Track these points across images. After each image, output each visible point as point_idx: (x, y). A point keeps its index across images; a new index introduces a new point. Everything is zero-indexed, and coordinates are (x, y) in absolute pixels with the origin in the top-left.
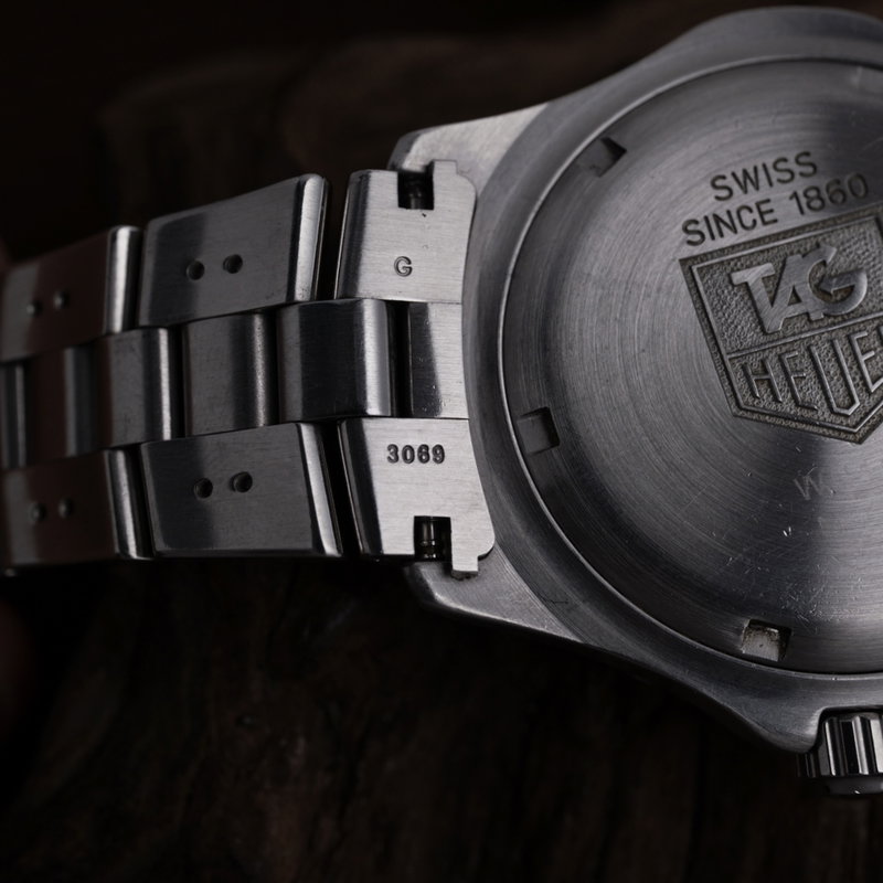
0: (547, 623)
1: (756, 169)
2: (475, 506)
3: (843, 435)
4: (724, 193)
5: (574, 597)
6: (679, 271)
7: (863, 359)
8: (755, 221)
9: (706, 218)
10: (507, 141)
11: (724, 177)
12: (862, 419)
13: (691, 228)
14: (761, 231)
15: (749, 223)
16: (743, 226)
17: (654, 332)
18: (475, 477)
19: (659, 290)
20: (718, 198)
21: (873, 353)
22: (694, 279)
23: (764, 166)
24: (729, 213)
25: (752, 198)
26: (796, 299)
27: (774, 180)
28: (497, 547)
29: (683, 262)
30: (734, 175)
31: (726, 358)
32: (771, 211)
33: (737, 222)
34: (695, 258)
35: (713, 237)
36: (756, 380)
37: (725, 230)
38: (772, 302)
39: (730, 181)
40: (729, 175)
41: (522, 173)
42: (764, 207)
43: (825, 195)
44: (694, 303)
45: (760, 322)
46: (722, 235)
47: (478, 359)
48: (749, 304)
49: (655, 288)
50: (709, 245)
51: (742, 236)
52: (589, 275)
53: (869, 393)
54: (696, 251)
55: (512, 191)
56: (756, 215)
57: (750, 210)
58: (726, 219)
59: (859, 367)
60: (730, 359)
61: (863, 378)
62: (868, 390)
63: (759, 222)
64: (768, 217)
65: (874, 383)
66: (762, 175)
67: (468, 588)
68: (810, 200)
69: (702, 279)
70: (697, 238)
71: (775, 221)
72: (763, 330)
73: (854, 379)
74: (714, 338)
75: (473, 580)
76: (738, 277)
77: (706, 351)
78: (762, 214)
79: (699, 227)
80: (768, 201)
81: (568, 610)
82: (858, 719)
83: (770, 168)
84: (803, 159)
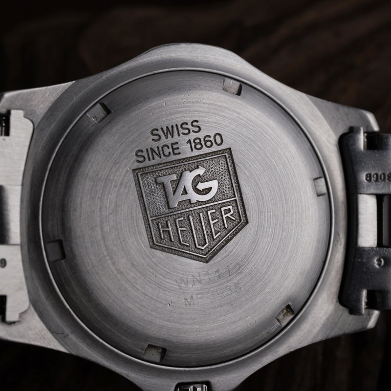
0: (53, 344)
1: (172, 126)
2: (21, 289)
3: (200, 258)
4: (157, 138)
5: (67, 331)
6: (132, 175)
7: (212, 223)
8: (170, 153)
9: (147, 150)
10: (53, 99)
11: (157, 130)
12: (209, 251)
13: (139, 154)
14: (173, 158)
15: (167, 153)
16: (164, 155)
17: (117, 205)
18: (22, 274)
19: (121, 184)
20: (153, 140)
21: (217, 220)
22: (138, 180)
23: (177, 125)
24: (158, 147)
25: (170, 141)
26: (185, 192)
27: (180, 133)
28: (31, 306)
29: (134, 170)
30: (162, 129)
31: (150, 219)
32: (178, 148)
33: (161, 152)
34: (140, 169)
35: (149, 160)
36: (163, 231)
37: (156, 156)
38: (174, 192)
39: (160, 133)
40: (160, 129)
41: (60, 116)
42: (175, 146)
43: (203, 142)
44: (137, 191)
45: (168, 202)
46: (154, 159)
47: (29, 212)
48: (163, 193)
49: (119, 184)
50: (147, 163)
51: (164, 159)
52: (87, 174)
53: (214, 239)
54: (141, 165)
55: (52, 126)
56: (171, 150)
57: (168, 148)
58: (156, 150)
59: (210, 227)
60: (152, 220)
61: (211, 232)
62: (213, 237)
63: (172, 153)
64: (176, 151)
65: (216, 234)
66: (175, 128)
67: (13, 329)
68: (196, 144)
69: (142, 179)
70: (142, 159)
71: (179, 153)
72: (169, 207)
73: (207, 232)
74: (145, 209)
76: (160, 180)
77: (141, 215)
78: (173, 149)
79: (143, 154)
80: (177, 143)
81: (65, 337)
82: (192, 387)
83: (179, 127)
84: (195, 124)
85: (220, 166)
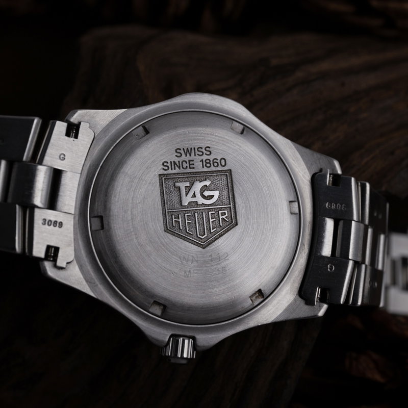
0: (86, 289)
1: (191, 149)
2: (69, 245)
3: (199, 245)
4: (179, 155)
5: (97, 282)
6: (158, 178)
7: (211, 220)
8: (187, 166)
9: (171, 162)
10: (110, 119)
11: (180, 149)
12: (206, 241)
13: (165, 164)
14: (188, 170)
15: (185, 166)
16: (183, 167)
17: (144, 197)
18: (72, 235)
19: (150, 183)
20: (176, 156)
21: (215, 219)
22: (162, 182)
23: (194, 148)
24: (179, 162)
25: (188, 158)
26: (194, 196)
27: (196, 154)
28: (75, 260)
29: (160, 175)
30: (183, 149)
31: (167, 211)
32: (193, 164)
33: (181, 165)
34: (164, 175)
35: (172, 169)
36: (175, 221)
37: (176, 167)
38: (186, 195)
39: (182, 152)
40: (182, 149)
41: (113, 131)
42: (191, 163)
43: (211, 163)
44: (160, 190)
45: (181, 201)
46: (175, 169)
47: (83, 194)
48: (179, 194)
49: (148, 182)
50: (170, 171)
51: (182, 171)
52: (127, 173)
53: (211, 233)
54: (166, 172)
55: (107, 137)
56: (188, 165)
57: (186, 163)
58: (177, 163)
59: (209, 223)
60: (168, 212)
61: (210, 227)
62: (210, 231)
63: (188, 167)
64: (192, 166)
65: (213, 229)
66: (193, 151)
67: (61, 273)
68: (207, 163)
69: (165, 182)
70: (166, 168)
71: (194, 168)
72: (181, 204)
73: (207, 227)
74: (164, 203)
75: (63, 270)
76: (178, 184)
77: (161, 207)
78: (190, 164)
79: (168, 165)
80: (193, 161)
81: (95, 286)
82: (182, 339)
83: (196, 150)
84: (207, 149)
85: (222, 181)
